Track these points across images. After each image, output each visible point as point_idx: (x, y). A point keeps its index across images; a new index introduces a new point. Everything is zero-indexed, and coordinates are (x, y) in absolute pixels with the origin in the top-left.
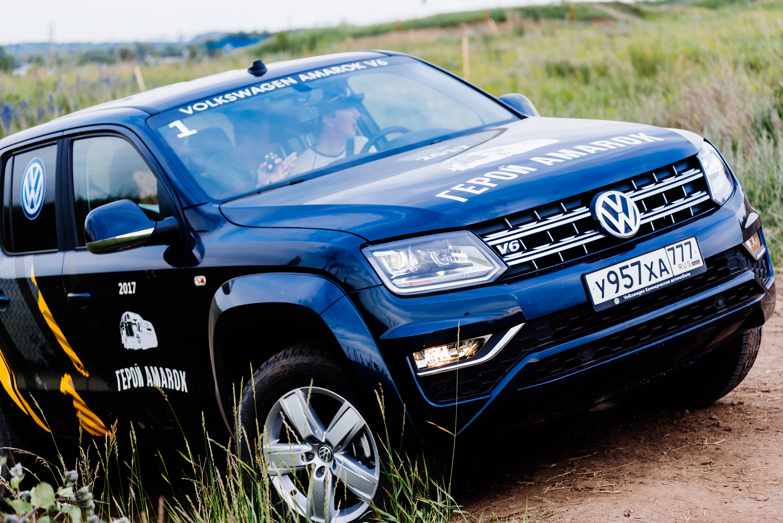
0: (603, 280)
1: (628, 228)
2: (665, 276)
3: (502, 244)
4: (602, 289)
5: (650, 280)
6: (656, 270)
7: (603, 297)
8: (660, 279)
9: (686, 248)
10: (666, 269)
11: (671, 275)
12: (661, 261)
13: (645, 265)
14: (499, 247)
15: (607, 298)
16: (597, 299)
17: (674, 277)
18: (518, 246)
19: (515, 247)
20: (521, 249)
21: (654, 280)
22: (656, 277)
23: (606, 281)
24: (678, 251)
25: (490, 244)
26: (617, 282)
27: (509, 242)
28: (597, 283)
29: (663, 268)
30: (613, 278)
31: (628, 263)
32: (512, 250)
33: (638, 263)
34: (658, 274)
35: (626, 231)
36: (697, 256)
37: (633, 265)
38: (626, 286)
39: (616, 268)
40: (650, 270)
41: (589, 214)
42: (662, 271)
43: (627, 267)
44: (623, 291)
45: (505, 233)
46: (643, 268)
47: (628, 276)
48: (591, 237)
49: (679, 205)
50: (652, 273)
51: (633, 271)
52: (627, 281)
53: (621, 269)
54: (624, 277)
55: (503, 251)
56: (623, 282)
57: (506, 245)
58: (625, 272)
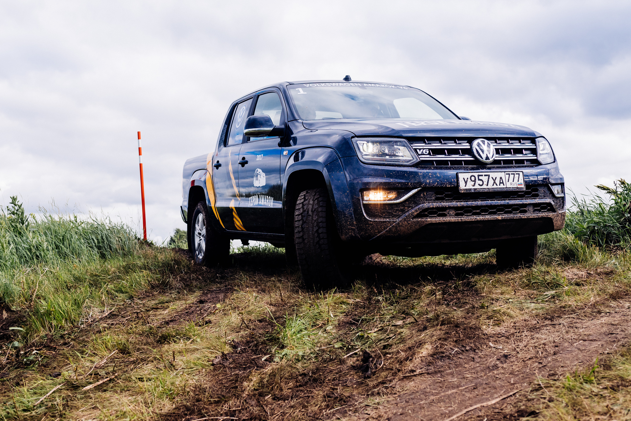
0: (468, 178)
1: (487, 158)
2: (502, 186)
3: (420, 149)
4: (466, 183)
5: (493, 185)
6: (498, 181)
7: (465, 186)
8: (499, 186)
9: (517, 176)
10: (503, 183)
11: (505, 186)
12: (501, 178)
13: (492, 178)
14: (418, 150)
15: (467, 187)
16: (462, 186)
17: (506, 188)
18: (428, 152)
19: (426, 152)
20: (429, 154)
21: (495, 186)
22: (497, 185)
23: (469, 179)
24: (512, 176)
25: (414, 147)
26: (475, 181)
27: (424, 149)
28: (464, 179)
29: (501, 182)
30: (473, 178)
31: (483, 174)
32: (424, 153)
33: (489, 176)
34: (498, 184)
35: (486, 159)
36: (521, 181)
37: (485, 175)
38: (479, 185)
39: (476, 175)
40: (494, 181)
41: (469, 147)
42: (500, 183)
43: (482, 175)
44: (477, 186)
45: (424, 145)
46: (491, 179)
47: (481, 180)
48: (467, 158)
49: (519, 157)
50: (494, 182)
51: (485, 179)
52: (481, 183)
53: (479, 176)
54: (479, 180)
55: (420, 152)
56: (478, 182)
57: (422, 150)
58: (480, 178)
